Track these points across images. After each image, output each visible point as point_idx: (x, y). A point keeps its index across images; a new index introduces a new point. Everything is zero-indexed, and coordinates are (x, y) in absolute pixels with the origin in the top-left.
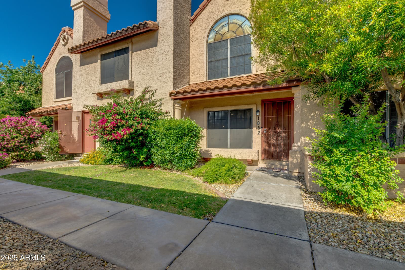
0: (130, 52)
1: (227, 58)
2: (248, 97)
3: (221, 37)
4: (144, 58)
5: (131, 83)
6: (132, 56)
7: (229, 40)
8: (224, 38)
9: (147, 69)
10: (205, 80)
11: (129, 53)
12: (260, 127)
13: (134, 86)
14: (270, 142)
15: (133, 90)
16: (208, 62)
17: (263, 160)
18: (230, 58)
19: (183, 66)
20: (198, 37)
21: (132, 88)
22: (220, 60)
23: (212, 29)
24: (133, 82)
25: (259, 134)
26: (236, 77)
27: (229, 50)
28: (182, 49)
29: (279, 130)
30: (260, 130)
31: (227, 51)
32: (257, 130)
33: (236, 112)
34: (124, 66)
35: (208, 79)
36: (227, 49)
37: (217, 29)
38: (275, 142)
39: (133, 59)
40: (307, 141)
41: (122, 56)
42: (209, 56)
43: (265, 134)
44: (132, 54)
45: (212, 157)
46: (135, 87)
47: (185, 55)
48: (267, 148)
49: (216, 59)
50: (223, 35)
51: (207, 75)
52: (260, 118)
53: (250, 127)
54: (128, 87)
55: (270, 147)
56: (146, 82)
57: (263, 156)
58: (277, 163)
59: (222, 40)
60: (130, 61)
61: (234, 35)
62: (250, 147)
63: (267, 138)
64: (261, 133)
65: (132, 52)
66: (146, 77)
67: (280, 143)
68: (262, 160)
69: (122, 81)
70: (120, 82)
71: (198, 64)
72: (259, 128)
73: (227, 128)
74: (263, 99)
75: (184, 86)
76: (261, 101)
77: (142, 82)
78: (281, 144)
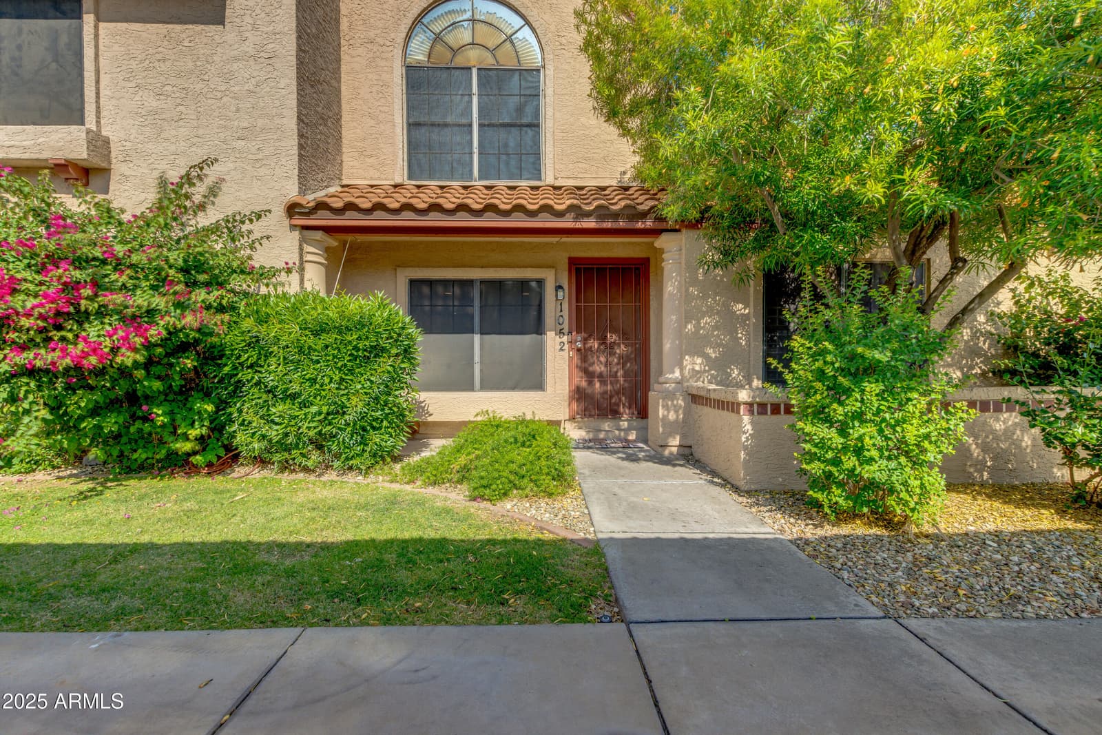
0: (89, 19)
1: (470, 125)
2: (534, 247)
3: (449, 55)
4: (159, 57)
5: (99, 143)
6: (96, 36)
7: (475, 72)
8: (459, 61)
9: (179, 101)
10: (398, 180)
11: (80, 17)
12: (566, 330)
13: (113, 155)
14: (591, 369)
15: (105, 172)
16: (409, 125)
17: (572, 419)
18: (481, 126)
19: (324, 119)
20: (372, 34)
21: (104, 165)
22: (446, 125)
23: (418, 20)
24: (107, 142)
25: (561, 350)
26: (501, 183)
27: (475, 100)
28: (320, 61)
29: (612, 338)
30: (565, 339)
31: (470, 102)
32: (558, 340)
33: (498, 285)
34: (54, 65)
35: (410, 178)
36: (470, 95)
37: (437, 28)
38: (603, 368)
39: (101, 47)
40: (697, 368)
41: (42, 23)
42: (411, 108)
43: (579, 350)
44: (96, 28)
45: (430, 419)
46: (114, 161)
47: (328, 83)
48: (584, 384)
49: (436, 119)
50: (455, 51)
51: (406, 164)
52: (566, 306)
53: (539, 329)
54: (85, 156)
55: (590, 383)
56: (173, 148)
57: (575, 406)
58: (606, 425)
59: (453, 65)
60: (89, 52)
61: (489, 61)
62: (539, 386)
63: (584, 359)
64: (566, 347)
65: (98, 19)
66: (173, 132)
67: (617, 372)
68: (569, 420)
69: (47, 128)
70: (39, 128)
71: (372, 123)
72: (561, 332)
73: (472, 332)
74: (573, 255)
75: (327, 187)
76: (567, 261)
77: (150, 146)
78: (619, 374)
